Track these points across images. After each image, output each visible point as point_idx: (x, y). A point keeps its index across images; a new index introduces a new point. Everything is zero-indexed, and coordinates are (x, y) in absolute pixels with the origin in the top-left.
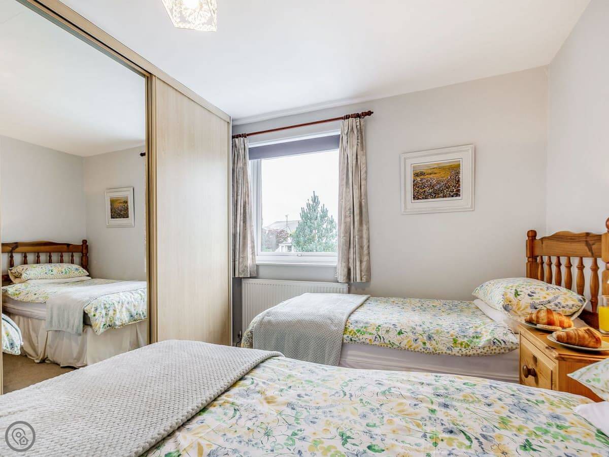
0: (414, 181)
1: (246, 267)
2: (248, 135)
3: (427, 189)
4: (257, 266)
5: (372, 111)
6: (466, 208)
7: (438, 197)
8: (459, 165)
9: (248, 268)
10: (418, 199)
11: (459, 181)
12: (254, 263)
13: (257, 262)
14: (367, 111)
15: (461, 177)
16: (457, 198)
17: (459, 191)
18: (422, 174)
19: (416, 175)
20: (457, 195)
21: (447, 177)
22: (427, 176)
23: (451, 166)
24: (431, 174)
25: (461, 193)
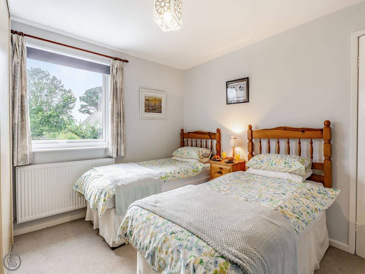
0: (145, 103)
1: (25, 155)
2: (25, 35)
3: (150, 108)
4: (34, 153)
5: (128, 61)
6: (163, 119)
7: (155, 112)
8: (161, 99)
9: (27, 156)
10: (147, 112)
11: (161, 106)
12: (31, 151)
13: (34, 150)
14: (126, 60)
16: (160, 114)
17: (161, 111)
18: (148, 100)
19: (146, 100)
20: (161, 112)
21: (157, 104)
22: (150, 102)
23: (159, 99)
24: (152, 101)
25: (162, 112)
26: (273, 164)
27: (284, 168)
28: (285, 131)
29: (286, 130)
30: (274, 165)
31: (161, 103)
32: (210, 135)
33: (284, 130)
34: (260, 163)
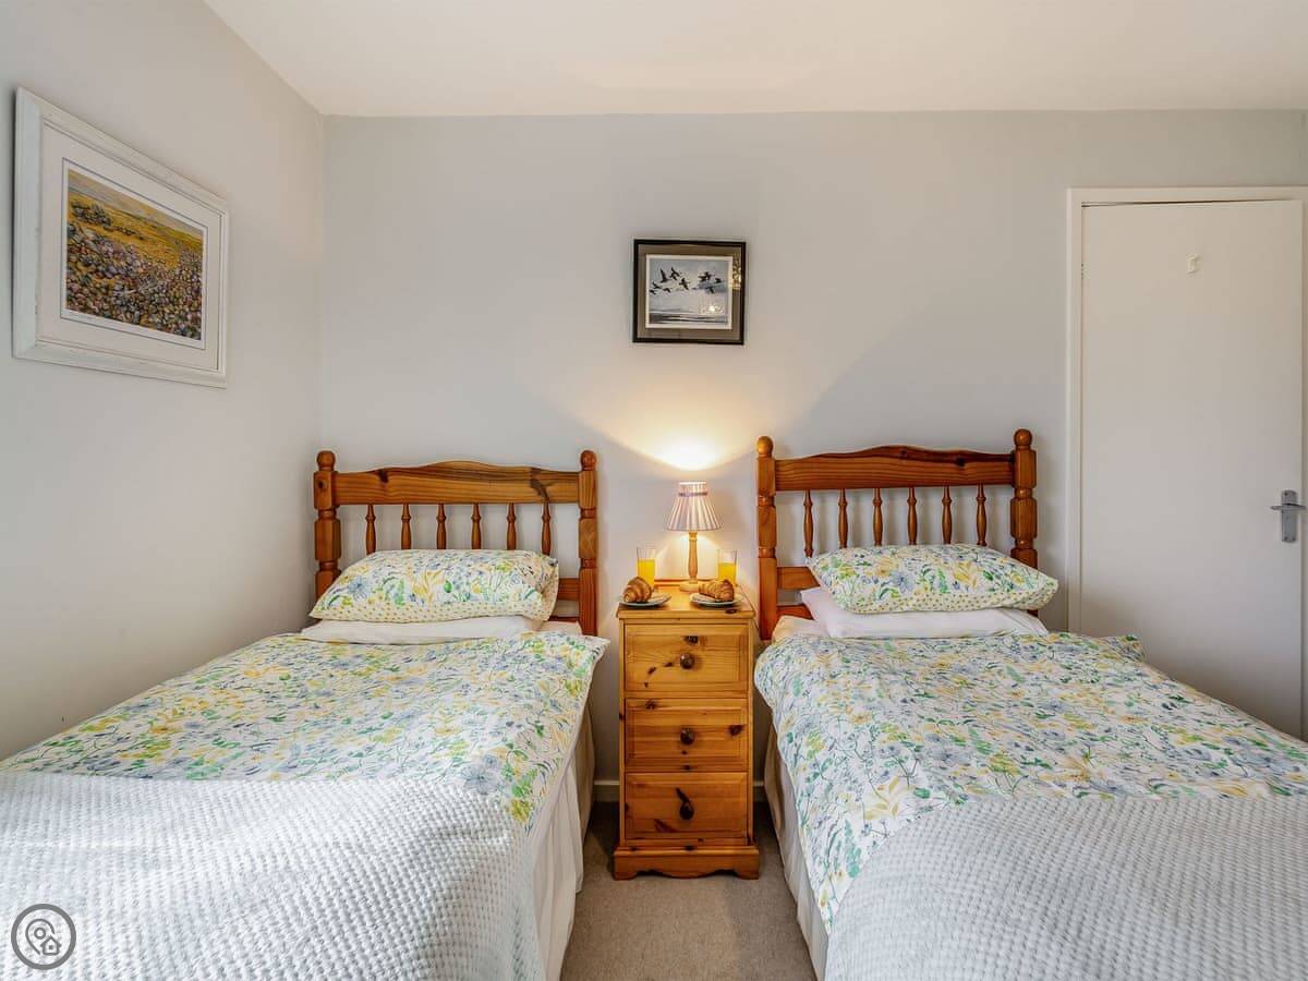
0: (71, 234)
3: (116, 283)
6: (212, 379)
7: (148, 325)
8: (200, 243)
10: (85, 309)
11: (198, 292)
15: (203, 280)
16: (187, 340)
17: (197, 320)
18: (99, 218)
20: (193, 331)
21: (172, 267)
22: (115, 235)
23: (182, 234)
24: (128, 233)
25: (202, 331)
26: (949, 585)
27: (989, 593)
28: (904, 462)
29: (908, 458)
30: (951, 589)
31: (197, 267)
32: (541, 484)
33: (902, 458)
34: (898, 589)
